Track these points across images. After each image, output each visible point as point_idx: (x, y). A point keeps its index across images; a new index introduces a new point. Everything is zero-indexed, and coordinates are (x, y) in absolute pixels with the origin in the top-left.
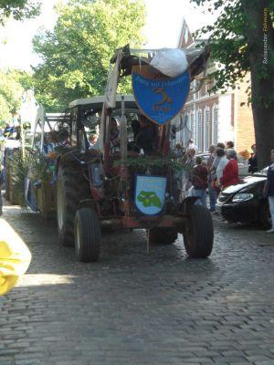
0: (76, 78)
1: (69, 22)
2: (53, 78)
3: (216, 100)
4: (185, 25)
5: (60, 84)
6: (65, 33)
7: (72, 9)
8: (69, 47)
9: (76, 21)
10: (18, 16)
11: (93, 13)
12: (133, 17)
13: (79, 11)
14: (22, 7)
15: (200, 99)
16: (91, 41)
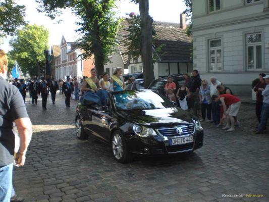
0: (25, 55)
1: (23, 36)
2: (17, 55)
3: (76, 62)
4: (63, 38)
5: (19, 57)
6: (21, 40)
7: (23, 31)
8: (22, 44)
9: (25, 35)
10: (12, 35)
11: (31, 33)
12: (45, 34)
13: (26, 32)
14: (13, 32)
15: (70, 62)
16: (31, 42)
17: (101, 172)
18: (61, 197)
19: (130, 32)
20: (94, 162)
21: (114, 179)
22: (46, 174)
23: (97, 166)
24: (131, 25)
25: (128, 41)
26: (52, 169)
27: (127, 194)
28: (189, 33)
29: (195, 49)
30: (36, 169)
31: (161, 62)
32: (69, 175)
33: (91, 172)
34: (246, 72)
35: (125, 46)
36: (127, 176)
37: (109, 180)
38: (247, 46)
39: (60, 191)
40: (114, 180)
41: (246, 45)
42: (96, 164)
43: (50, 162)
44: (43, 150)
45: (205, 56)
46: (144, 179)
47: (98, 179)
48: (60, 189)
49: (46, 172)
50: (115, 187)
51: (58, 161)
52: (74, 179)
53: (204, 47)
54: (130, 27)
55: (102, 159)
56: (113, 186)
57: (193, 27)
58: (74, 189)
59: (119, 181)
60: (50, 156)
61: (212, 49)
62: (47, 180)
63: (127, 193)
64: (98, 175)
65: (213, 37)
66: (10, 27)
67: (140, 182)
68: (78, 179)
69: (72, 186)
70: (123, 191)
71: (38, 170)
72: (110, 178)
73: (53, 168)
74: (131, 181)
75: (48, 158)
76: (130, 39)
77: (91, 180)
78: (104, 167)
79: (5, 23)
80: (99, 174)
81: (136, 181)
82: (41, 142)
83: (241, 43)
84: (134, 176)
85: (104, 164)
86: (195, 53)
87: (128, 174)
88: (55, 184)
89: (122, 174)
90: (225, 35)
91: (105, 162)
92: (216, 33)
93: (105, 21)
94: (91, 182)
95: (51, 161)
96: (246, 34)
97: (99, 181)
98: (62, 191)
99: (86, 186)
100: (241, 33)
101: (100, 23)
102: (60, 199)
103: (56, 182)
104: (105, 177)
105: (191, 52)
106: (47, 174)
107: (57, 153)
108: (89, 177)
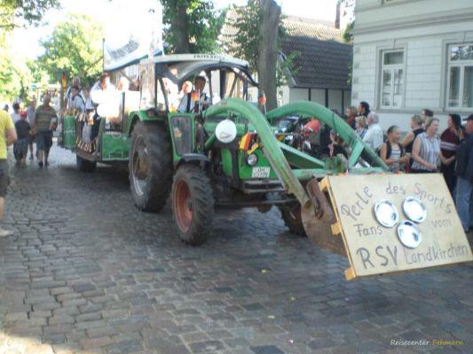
17: (139, 271)
18: (52, 311)
19: (238, 30)
20: (133, 252)
21: (156, 286)
22: (40, 268)
23: (136, 261)
24: (241, 16)
25: (235, 45)
26: (53, 261)
27: (169, 314)
28: (347, 36)
29: (357, 67)
30: (26, 259)
31: (295, 87)
32: (80, 273)
33: (120, 271)
34: (444, 112)
35: (228, 52)
36: (183, 282)
37: (148, 287)
38: (450, 66)
39: (54, 299)
40: (155, 288)
41: (447, 63)
42: (134, 258)
43: (54, 249)
44: (51, 227)
45: (373, 80)
46: (210, 290)
47: (128, 283)
48: (56, 296)
49: (42, 265)
50: (154, 300)
51: (70, 248)
52: (85, 281)
53: (374, 64)
54: (238, 20)
55: (149, 250)
56: (149, 297)
57: (355, 27)
58: (80, 298)
59: (164, 289)
60: (58, 239)
61: (386, 68)
62: (38, 280)
63: (170, 312)
64: (131, 276)
65: (389, 47)
66: (34, 12)
67: (201, 293)
68: (93, 281)
69: (79, 292)
70: (165, 307)
71: (29, 260)
72: (150, 284)
73: (57, 258)
74: (185, 292)
75: (54, 242)
76: (238, 41)
77: (114, 284)
78: (147, 264)
79: (25, 5)
80: (134, 275)
81: (194, 292)
82: (53, 213)
83: (439, 60)
84: (194, 283)
85: (149, 258)
86: (355, 73)
87: (185, 279)
88: (49, 288)
89: (174, 279)
90: (411, 44)
91: (152, 254)
92: (395, 40)
93: (199, 8)
94: (113, 288)
95: (57, 248)
96: (448, 45)
97: (128, 287)
98: (57, 300)
99: (102, 294)
100: (439, 42)
101: (189, 11)
102: (49, 314)
103: (53, 283)
104: (142, 281)
105: (350, 71)
106: (43, 269)
107: (73, 233)
108: (113, 279)
